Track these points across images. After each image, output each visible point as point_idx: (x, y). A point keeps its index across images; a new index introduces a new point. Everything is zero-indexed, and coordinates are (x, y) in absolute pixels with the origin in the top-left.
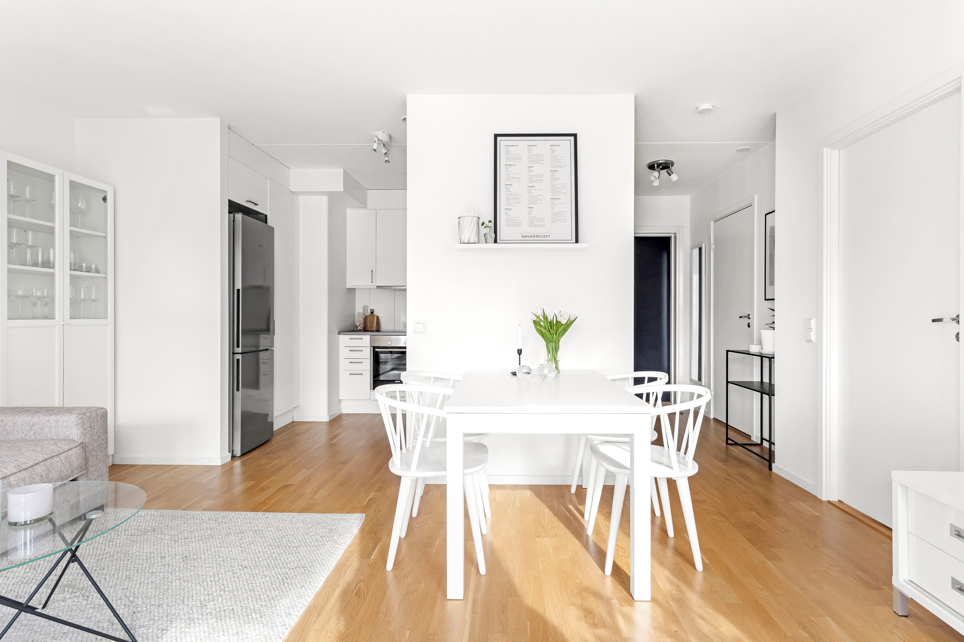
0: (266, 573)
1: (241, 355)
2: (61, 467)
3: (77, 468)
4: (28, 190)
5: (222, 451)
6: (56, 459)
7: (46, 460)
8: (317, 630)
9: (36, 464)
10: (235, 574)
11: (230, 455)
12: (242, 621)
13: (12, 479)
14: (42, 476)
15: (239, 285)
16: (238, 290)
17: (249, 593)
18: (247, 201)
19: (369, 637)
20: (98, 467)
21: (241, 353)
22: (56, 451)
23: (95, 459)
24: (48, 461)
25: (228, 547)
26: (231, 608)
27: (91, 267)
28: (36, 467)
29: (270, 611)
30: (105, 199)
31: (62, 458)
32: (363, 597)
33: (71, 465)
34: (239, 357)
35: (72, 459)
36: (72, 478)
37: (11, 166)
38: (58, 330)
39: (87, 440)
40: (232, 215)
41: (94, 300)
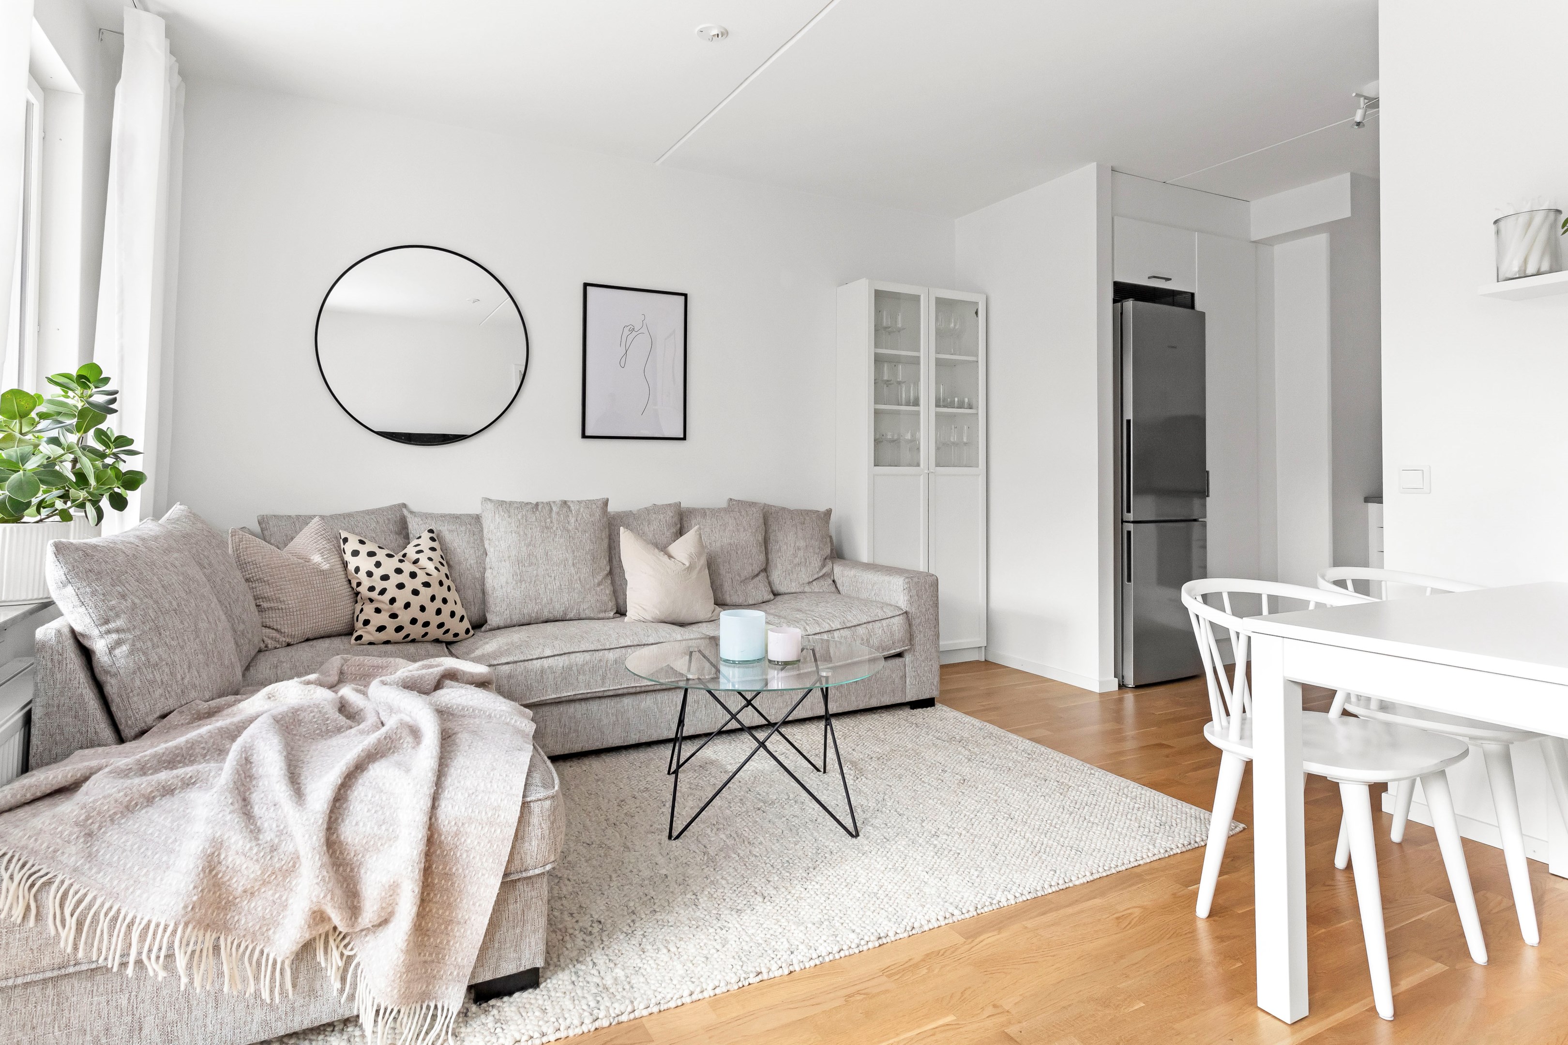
0: (1028, 835)
1: (1132, 525)
2: (882, 634)
3: (899, 641)
4: (900, 318)
5: (1102, 672)
6: (878, 624)
7: (869, 622)
8: (1026, 928)
9: (857, 625)
10: (994, 820)
11: (1116, 682)
12: (956, 869)
13: (836, 634)
14: (862, 640)
15: (1129, 414)
16: (1129, 422)
17: (989, 846)
18: (1149, 278)
19: (1080, 974)
20: (925, 648)
21: (1133, 522)
22: (881, 615)
23: (922, 636)
24: (871, 624)
25: (1013, 788)
26: (958, 851)
27: (964, 402)
28: (858, 628)
29: (992, 876)
30: (977, 313)
31: (884, 625)
32: (1123, 927)
33: (892, 635)
34: (1131, 527)
35: (895, 628)
36: (894, 651)
37: (879, 295)
38: (922, 480)
39: (913, 610)
40: (1119, 304)
41: (965, 444)
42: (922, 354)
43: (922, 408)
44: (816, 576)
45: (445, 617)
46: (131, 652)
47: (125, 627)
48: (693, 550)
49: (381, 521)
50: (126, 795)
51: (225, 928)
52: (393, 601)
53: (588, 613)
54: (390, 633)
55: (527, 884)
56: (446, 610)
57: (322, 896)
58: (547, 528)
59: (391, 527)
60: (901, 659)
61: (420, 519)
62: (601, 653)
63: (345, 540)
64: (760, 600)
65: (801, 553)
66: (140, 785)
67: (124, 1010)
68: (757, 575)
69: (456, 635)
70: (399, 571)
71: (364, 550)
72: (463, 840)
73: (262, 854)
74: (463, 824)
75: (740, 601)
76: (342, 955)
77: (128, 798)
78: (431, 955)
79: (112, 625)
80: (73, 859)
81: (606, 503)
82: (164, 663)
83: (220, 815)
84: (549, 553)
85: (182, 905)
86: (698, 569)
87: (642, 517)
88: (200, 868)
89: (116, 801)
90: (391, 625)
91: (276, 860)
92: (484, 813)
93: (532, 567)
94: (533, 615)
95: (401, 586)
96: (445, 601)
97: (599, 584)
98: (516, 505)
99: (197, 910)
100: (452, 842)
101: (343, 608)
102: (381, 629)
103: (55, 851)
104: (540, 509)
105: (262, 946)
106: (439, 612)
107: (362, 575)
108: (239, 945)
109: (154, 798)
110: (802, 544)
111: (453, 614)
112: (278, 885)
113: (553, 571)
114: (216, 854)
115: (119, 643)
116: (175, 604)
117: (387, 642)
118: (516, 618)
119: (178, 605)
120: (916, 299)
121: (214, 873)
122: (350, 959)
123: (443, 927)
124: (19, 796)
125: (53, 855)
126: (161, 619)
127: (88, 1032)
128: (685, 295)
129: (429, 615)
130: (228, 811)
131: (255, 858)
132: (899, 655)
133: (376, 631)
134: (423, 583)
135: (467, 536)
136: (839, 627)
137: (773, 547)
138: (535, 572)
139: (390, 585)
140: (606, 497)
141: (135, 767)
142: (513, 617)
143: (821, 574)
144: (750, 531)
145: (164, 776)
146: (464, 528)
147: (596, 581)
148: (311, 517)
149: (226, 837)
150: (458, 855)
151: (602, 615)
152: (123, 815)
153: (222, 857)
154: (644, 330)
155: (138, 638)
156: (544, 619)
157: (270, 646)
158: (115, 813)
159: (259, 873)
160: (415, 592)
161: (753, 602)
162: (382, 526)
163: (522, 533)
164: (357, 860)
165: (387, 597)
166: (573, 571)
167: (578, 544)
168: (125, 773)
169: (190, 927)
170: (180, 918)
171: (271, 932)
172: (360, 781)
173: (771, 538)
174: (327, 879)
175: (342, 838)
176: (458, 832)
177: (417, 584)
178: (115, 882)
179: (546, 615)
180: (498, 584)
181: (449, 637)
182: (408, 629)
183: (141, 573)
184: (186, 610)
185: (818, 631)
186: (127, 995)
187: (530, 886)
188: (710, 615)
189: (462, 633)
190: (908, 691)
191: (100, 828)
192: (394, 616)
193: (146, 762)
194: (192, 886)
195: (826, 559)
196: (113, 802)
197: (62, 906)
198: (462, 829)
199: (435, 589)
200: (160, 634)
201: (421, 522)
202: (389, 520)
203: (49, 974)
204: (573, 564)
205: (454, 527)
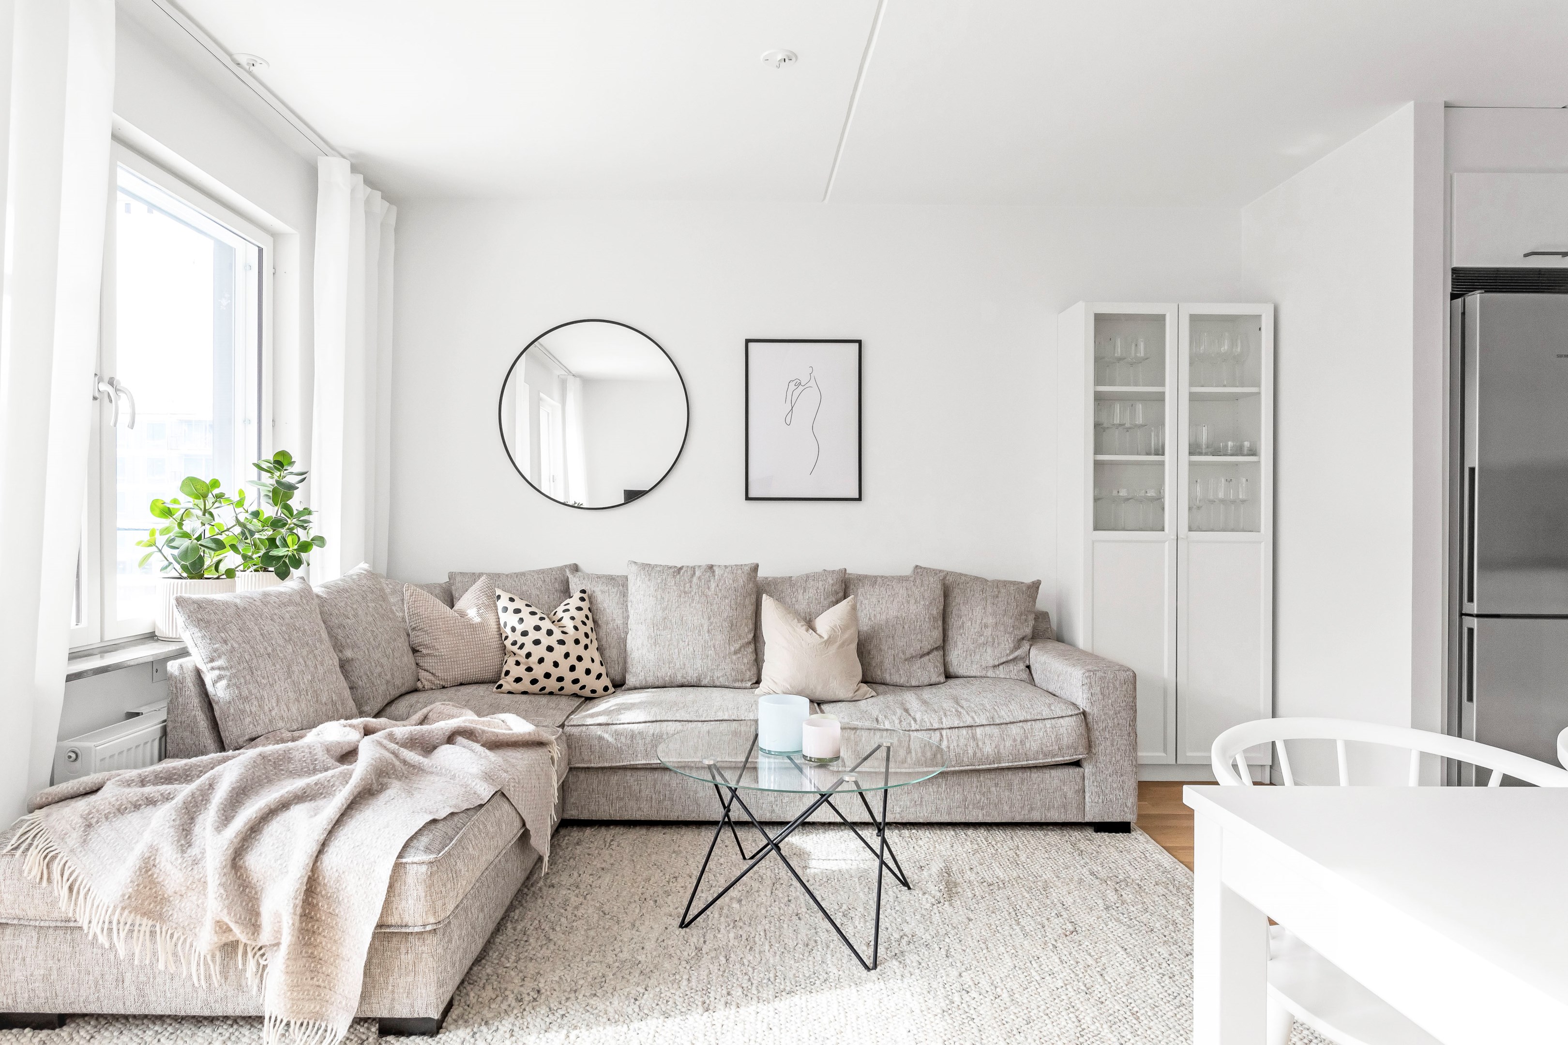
1: (1476, 619)
2: (1043, 737)
3: (1070, 747)
6: (1039, 725)
7: (1026, 721)
9: (1011, 723)
13: (979, 731)
15: (1473, 459)
16: (1472, 470)
18: (1526, 255)
20: (1114, 759)
21: (1478, 616)
22: (1046, 713)
23: (1108, 744)
24: (1029, 723)
28: (1012, 726)
30: (1260, 329)
31: (1048, 726)
33: (1058, 738)
34: (1474, 623)
35: (1063, 730)
36: (1062, 759)
37: (1100, 320)
38: (1168, 549)
39: (1093, 711)
40: (1460, 300)
41: (1243, 501)
42: (1169, 390)
43: (1168, 458)
44: (1004, 659)
45: (579, 673)
46: (228, 686)
47: (224, 666)
48: (838, 623)
49: (547, 580)
50: (117, 800)
51: (161, 917)
52: (528, 655)
53: (722, 681)
54: (525, 685)
55: (419, 939)
56: (581, 667)
57: (219, 910)
58: (685, 593)
59: (557, 585)
60: (1077, 770)
61: (578, 579)
62: (694, 724)
63: (499, 597)
64: (926, 682)
65: (988, 632)
66: (128, 794)
67: (112, 963)
68: (928, 653)
69: (593, 691)
70: (537, 628)
71: (512, 606)
72: (344, 887)
73: (184, 865)
74: (344, 872)
75: (902, 680)
76: (258, 964)
77: (118, 803)
78: (324, 981)
79: (216, 664)
80: (73, 842)
81: (755, 568)
82: (253, 696)
83: (161, 828)
84: (684, 618)
85: (121, 893)
86: (838, 644)
87: (799, 584)
88: (137, 867)
89: (110, 803)
90: (527, 677)
91: (196, 872)
92: (361, 866)
93: (666, 631)
94: (667, 679)
95: (537, 642)
96: (580, 659)
97: (735, 653)
98: (658, 569)
99: (133, 900)
100: (334, 886)
101: (492, 657)
102: (518, 680)
103: (66, 834)
104: (681, 573)
105: (191, 939)
106: (572, 668)
107: (508, 630)
108: (172, 935)
109: (140, 805)
110: (990, 620)
111: (588, 672)
112: (200, 892)
113: (687, 636)
114: (152, 858)
115: (220, 678)
116: (270, 649)
117: (525, 693)
118: (651, 680)
119: (273, 650)
120: (1160, 319)
121: (150, 873)
122: (265, 967)
123: (332, 959)
124: (75, 789)
125: (63, 838)
126: (255, 661)
127: (91, 974)
128: (859, 342)
129: (563, 670)
130: (168, 825)
131: (179, 867)
132: (1077, 764)
133: (514, 681)
134: (558, 641)
135: (617, 597)
136: (984, 722)
137: (954, 622)
138: (669, 636)
139: (528, 641)
140: (756, 562)
141: (137, 780)
142: (648, 679)
143: (1011, 657)
144: (922, 603)
145: (149, 790)
146: (615, 590)
147: (733, 649)
148: (480, 575)
149: (161, 846)
150: (341, 899)
151: (737, 685)
152: (115, 816)
153: (157, 862)
154: (812, 382)
155: (234, 676)
156: (678, 683)
157: (426, 687)
158: (110, 813)
159: (183, 880)
160: (550, 649)
161: (917, 684)
162: (548, 585)
163: (659, 597)
164: (260, 886)
165: (524, 652)
166: (707, 638)
167: (716, 610)
168: (129, 783)
169: (126, 912)
170: (118, 903)
171: (197, 930)
172: (279, 818)
173: (954, 612)
174: (224, 896)
175: (247, 864)
176: (339, 878)
177: (552, 641)
178: (92, 866)
179: (679, 679)
180: (635, 645)
181: (587, 693)
182: (543, 682)
183: (245, 623)
184: (281, 655)
185: (956, 725)
186: (114, 953)
187: (421, 941)
188: (851, 695)
189: (600, 690)
190: (1087, 809)
191: (97, 822)
192: (529, 669)
193: (146, 777)
194: (129, 880)
195: (1023, 639)
196: (107, 804)
197: (62, 876)
198: (343, 876)
199: (570, 647)
200: (252, 673)
201: (579, 582)
202: (556, 579)
203: (59, 924)
204: (708, 631)
205: (607, 588)
